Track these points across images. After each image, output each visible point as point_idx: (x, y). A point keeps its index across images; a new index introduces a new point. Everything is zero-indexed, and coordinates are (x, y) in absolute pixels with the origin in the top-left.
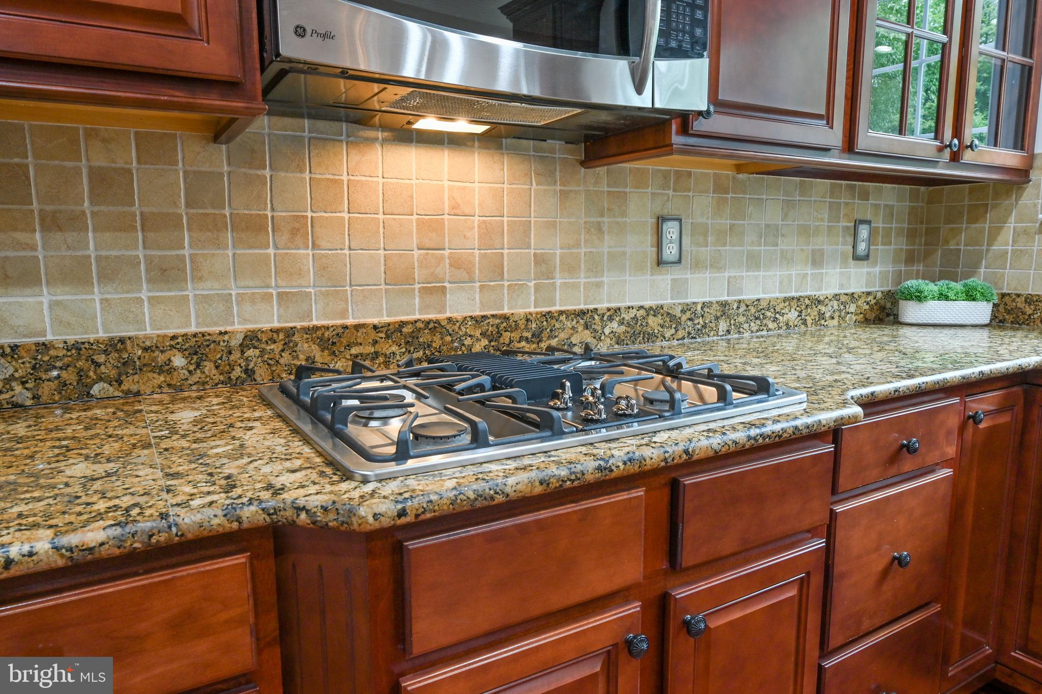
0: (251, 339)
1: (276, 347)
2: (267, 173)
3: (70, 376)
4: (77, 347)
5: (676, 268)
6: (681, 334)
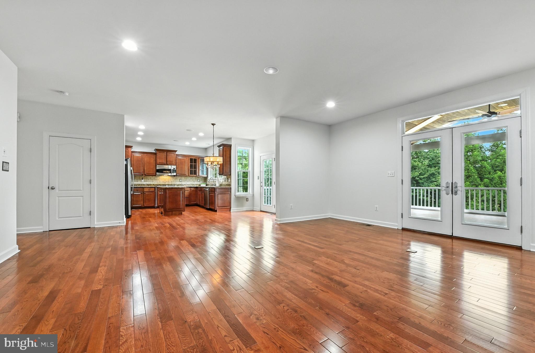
5: (181, 182)
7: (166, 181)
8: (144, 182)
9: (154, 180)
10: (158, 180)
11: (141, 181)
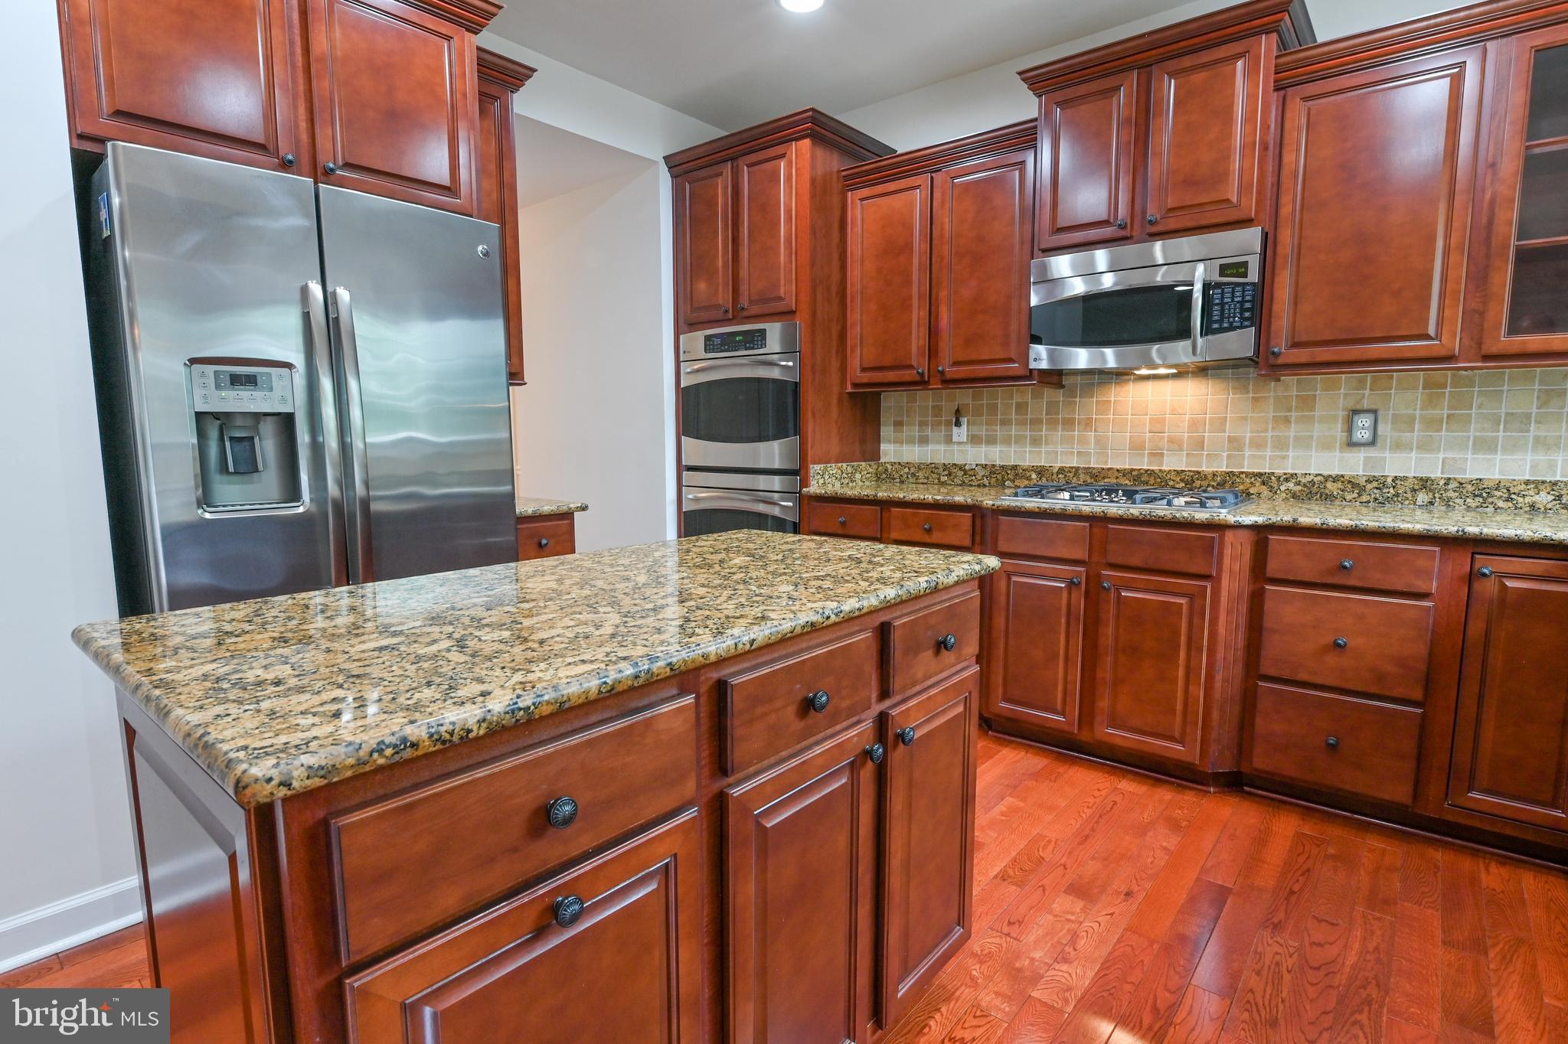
0: (1061, 470)
1: (1071, 475)
2: (1078, 400)
3: (999, 477)
4: (1003, 467)
5: (1371, 449)
6: (1364, 498)
7: (1171, 440)
8: (969, 447)
9: (1053, 423)
10: (1088, 424)
11: (949, 440)
